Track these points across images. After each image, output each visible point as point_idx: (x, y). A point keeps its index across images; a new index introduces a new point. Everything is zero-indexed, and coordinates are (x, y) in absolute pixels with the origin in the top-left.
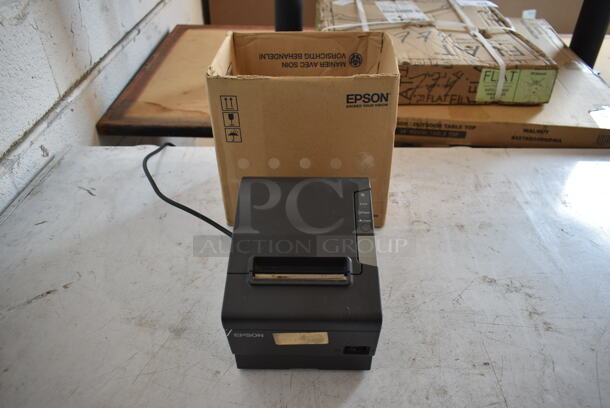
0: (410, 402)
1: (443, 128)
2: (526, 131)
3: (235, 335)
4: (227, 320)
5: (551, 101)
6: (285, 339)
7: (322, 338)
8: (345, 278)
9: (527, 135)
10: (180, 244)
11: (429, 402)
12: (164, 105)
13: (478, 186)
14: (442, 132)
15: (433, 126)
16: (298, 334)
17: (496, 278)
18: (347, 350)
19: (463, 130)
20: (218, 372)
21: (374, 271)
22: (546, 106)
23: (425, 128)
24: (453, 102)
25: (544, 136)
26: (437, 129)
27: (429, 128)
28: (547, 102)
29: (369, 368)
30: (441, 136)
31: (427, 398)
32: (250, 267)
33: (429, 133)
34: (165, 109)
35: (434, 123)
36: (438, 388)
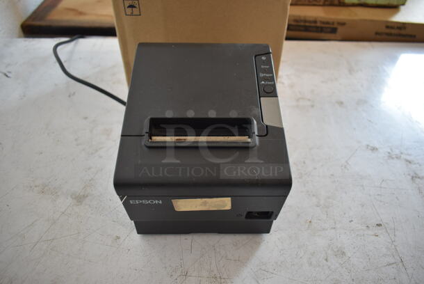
0: (311, 264)
1: (318, 24)
2: (387, 27)
3: (131, 202)
4: (121, 185)
5: (407, 4)
6: (185, 205)
7: (225, 203)
8: (249, 140)
9: (388, 31)
10: (86, 118)
11: (329, 263)
12: (80, 10)
13: (351, 71)
14: (317, 27)
15: (310, 22)
16: (199, 200)
17: (377, 146)
18: (250, 215)
19: (335, 26)
20: (118, 238)
21: (280, 132)
22: (402, 8)
23: (302, 24)
24: (327, 3)
25: (403, 32)
26: (313, 25)
27: (307, 24)
28: (403, 4)
29: (268, 232)
30: (317, 31)
31: (326, 260)
32: (146, 129)
33: (307, 29)
34: (81, 13)
35: (311, 19)
36: (336, 250)
